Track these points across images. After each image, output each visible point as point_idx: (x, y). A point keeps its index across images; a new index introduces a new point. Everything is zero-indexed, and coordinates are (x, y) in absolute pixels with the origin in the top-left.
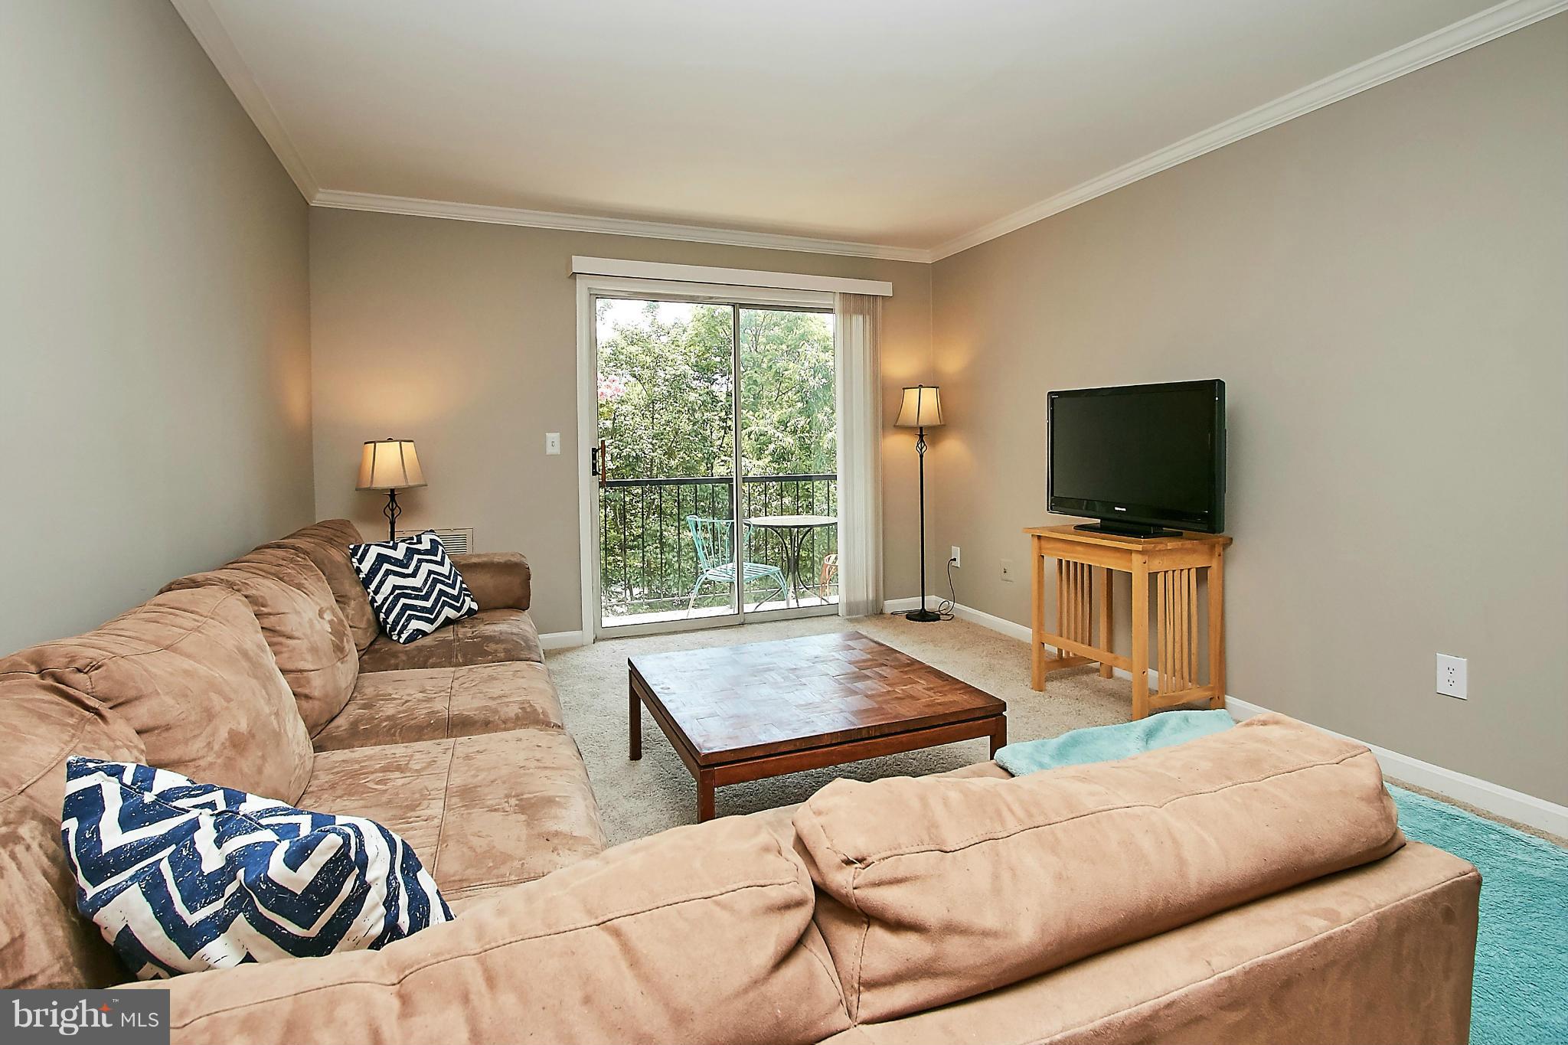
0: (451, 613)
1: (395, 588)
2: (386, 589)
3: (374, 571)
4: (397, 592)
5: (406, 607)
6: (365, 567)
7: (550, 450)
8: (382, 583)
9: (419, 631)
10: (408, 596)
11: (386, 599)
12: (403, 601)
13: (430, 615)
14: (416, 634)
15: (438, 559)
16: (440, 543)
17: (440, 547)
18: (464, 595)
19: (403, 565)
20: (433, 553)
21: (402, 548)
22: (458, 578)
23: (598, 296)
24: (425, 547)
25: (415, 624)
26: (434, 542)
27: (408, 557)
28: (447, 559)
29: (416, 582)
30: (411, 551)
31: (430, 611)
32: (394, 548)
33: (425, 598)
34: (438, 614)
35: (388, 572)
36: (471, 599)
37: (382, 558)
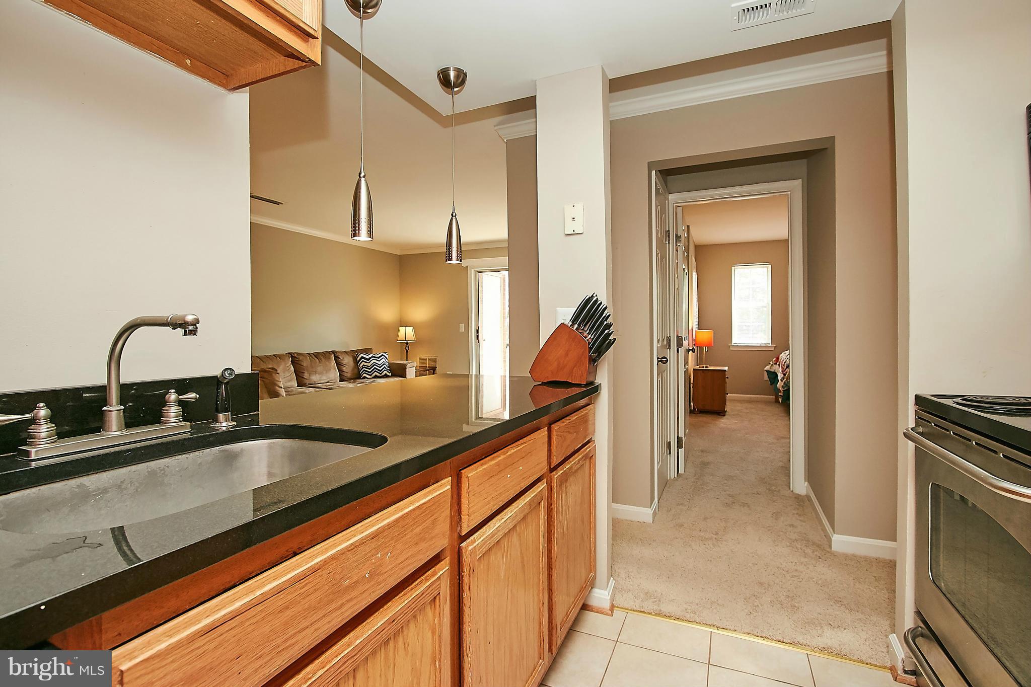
0: (378, 374)
1: (364, 365)
2: (361, 365)
3: (360, 360)
5: (364, 370)
6: (358, 359)
7: (460, 331)
8: (360, 363)
10: (366, 368)
11: (360, 367)
13: (370, 373)
14: (365, 378)
15: (379, 360)
16: (384, 356)
17: (383, 357)
18: (385, 370)
19: (368, 360)
20: (379, 358)
21: (370, 356)
22: (385, 365)
23: (479, 272)
24: (378, 356)
25: (365, 375)
26: (382, 355)
27: (370, 358)
28: (383, 360)
29: (369, 365)
30: (372, 357)
31: (370, 372)
32: (368, 355)
33: (370, 369)
34: (373, 373)
35: (363, 361)
36: (388, 372)
37: (362, 358)
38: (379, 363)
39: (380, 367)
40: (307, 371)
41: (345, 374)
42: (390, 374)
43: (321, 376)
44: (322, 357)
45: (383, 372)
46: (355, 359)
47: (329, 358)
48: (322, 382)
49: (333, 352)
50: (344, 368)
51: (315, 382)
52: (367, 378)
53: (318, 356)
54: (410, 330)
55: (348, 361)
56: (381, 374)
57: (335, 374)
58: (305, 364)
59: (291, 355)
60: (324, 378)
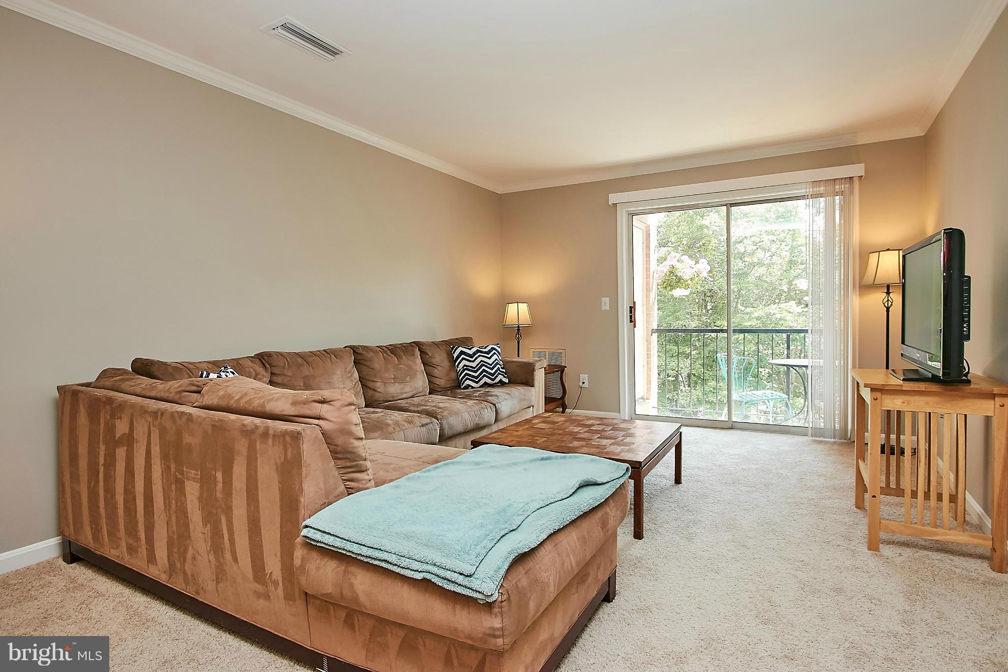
0: (489, 381)
1: (465, 365)
2: (461, 365)
3: (458, 357)
4: (465, 367)
5: (467, 374)
6: (455, 356)
8: (460, 363)
9: (469, 386)
10: (469, 370)
11: (460, 370)
12: (466, 371)
13: (476, 379)
14: (468, 386)
15: (489, 356)
16: (496, 350)
17: (494, 351)
18: (499, 374)
19: (471, 356)
20: (488, 353)
21: (474, 350)
22: (498, 366)
23: (633, 214)
24: (486, 350)
25: (468, 382)
26: (493, 349)
27: (475, 354)
28: (495, 357)
29: (474, 365)
30: (478, 351)
31: (476, 377)
32: (470, 349)
33: (476, 372)
34: (481, 379)
35: (463, 359)
36: (504, 377)
37: (462, 353)
38: (490, 361)
39: (492, 369)
40: (381, 378)
41: (437, 381)
42: (507, 381)
43: (402, 386)
44: (402, 354)
45: (497, 376)
46: (450, 355)
47: (413, 355)
48: (404, 396)
49: (417, 344)
50: (436, 371)
51: (393, 397)
52: (473, 388)
53: (395, 351)
54: (523, 307)
55: (439, 358)
56: (493, 380)
57: (421, 382)
58: (377, 366)
59: (354, 349)
60: (408, 389)
